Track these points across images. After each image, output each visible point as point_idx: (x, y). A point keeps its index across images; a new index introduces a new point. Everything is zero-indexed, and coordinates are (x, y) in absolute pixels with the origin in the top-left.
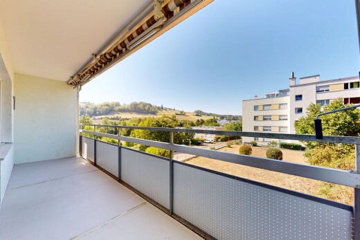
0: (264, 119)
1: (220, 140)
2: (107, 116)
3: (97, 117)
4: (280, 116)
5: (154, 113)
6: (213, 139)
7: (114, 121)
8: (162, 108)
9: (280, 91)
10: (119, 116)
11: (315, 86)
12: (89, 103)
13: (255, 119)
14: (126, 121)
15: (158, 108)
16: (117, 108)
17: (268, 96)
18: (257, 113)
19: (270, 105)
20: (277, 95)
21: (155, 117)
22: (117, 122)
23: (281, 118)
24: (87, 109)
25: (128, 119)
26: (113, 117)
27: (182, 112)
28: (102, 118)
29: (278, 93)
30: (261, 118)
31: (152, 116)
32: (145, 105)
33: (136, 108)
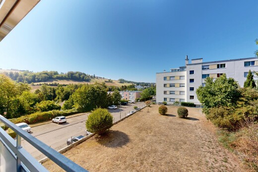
0: (170, 86)
1: (139, 100)
2: (46, 83)
3: (35, 84)
4: (180, 84)
5: (88, 81)
6: (134, 100)
7: (52, 87)
8: (95, 77)
9: (180, 67)
10: (57, 82)
11: (201, 65)
12: (28, 71)
13: (164, 86)
14: (64, 87)
15: (91, 77)
16: (55, 76)
17: (173, 71)
18: (166, 82)
19: (174, 77)
20: (178, 70)
21: (89, 83)
22: (55, 87)
23: (181, 85)
24: (26, 77)
25: (66, 85)
26: (51, 83)
27: (109, 80)
28: (40, 85)
29: (179, 69)
30: (168, 85)
31: (86, 83)
32: (80, 74)
33: (72, 77)
